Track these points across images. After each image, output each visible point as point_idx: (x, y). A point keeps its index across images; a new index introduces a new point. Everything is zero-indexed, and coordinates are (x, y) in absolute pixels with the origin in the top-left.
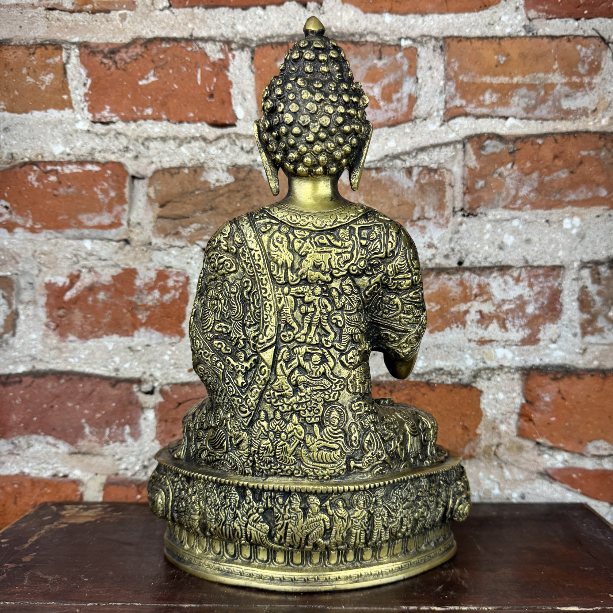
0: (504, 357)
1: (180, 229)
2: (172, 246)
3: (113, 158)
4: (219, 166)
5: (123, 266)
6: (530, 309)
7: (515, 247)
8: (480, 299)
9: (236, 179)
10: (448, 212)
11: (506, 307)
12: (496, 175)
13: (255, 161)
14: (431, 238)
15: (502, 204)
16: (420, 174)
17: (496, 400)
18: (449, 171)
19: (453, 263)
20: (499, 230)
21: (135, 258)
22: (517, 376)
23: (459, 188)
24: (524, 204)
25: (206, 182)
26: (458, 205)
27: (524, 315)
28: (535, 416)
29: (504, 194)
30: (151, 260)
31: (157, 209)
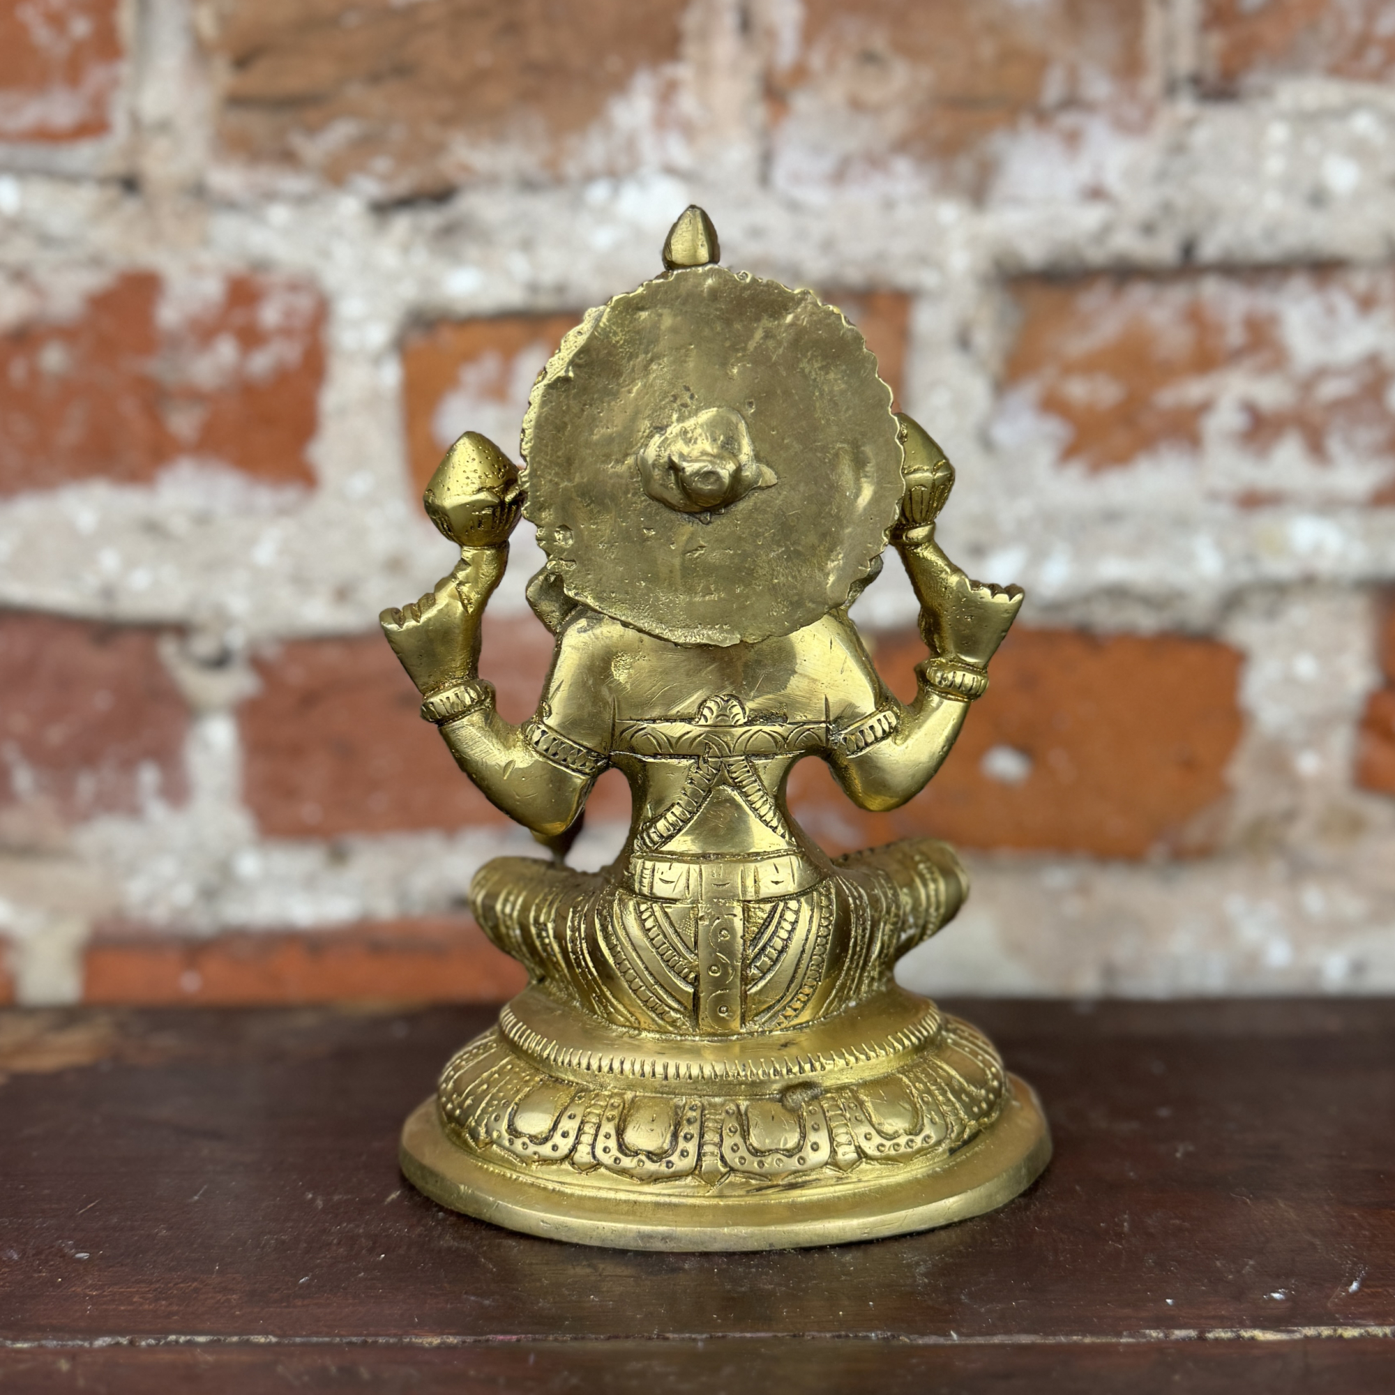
0: (1319, 548)
1: (299, 142)
2: (271, 196)
5: (119, 260)
7: (1359, 197)
8: (1248, 363)
10: (1151, 85)
11: (1331, 389)
14: (1098, 169)
15: (1323, 58)
17: (1293, 681)
19: (1164, 249)
20: (1311, 146)
21: (155, 237)
23: (1187, 8)
24: (1389, 61)
26: (1185, 61)
27: (1384, 415)
29: (1328, 28)
30: (205, 241)
31: (223, 76)
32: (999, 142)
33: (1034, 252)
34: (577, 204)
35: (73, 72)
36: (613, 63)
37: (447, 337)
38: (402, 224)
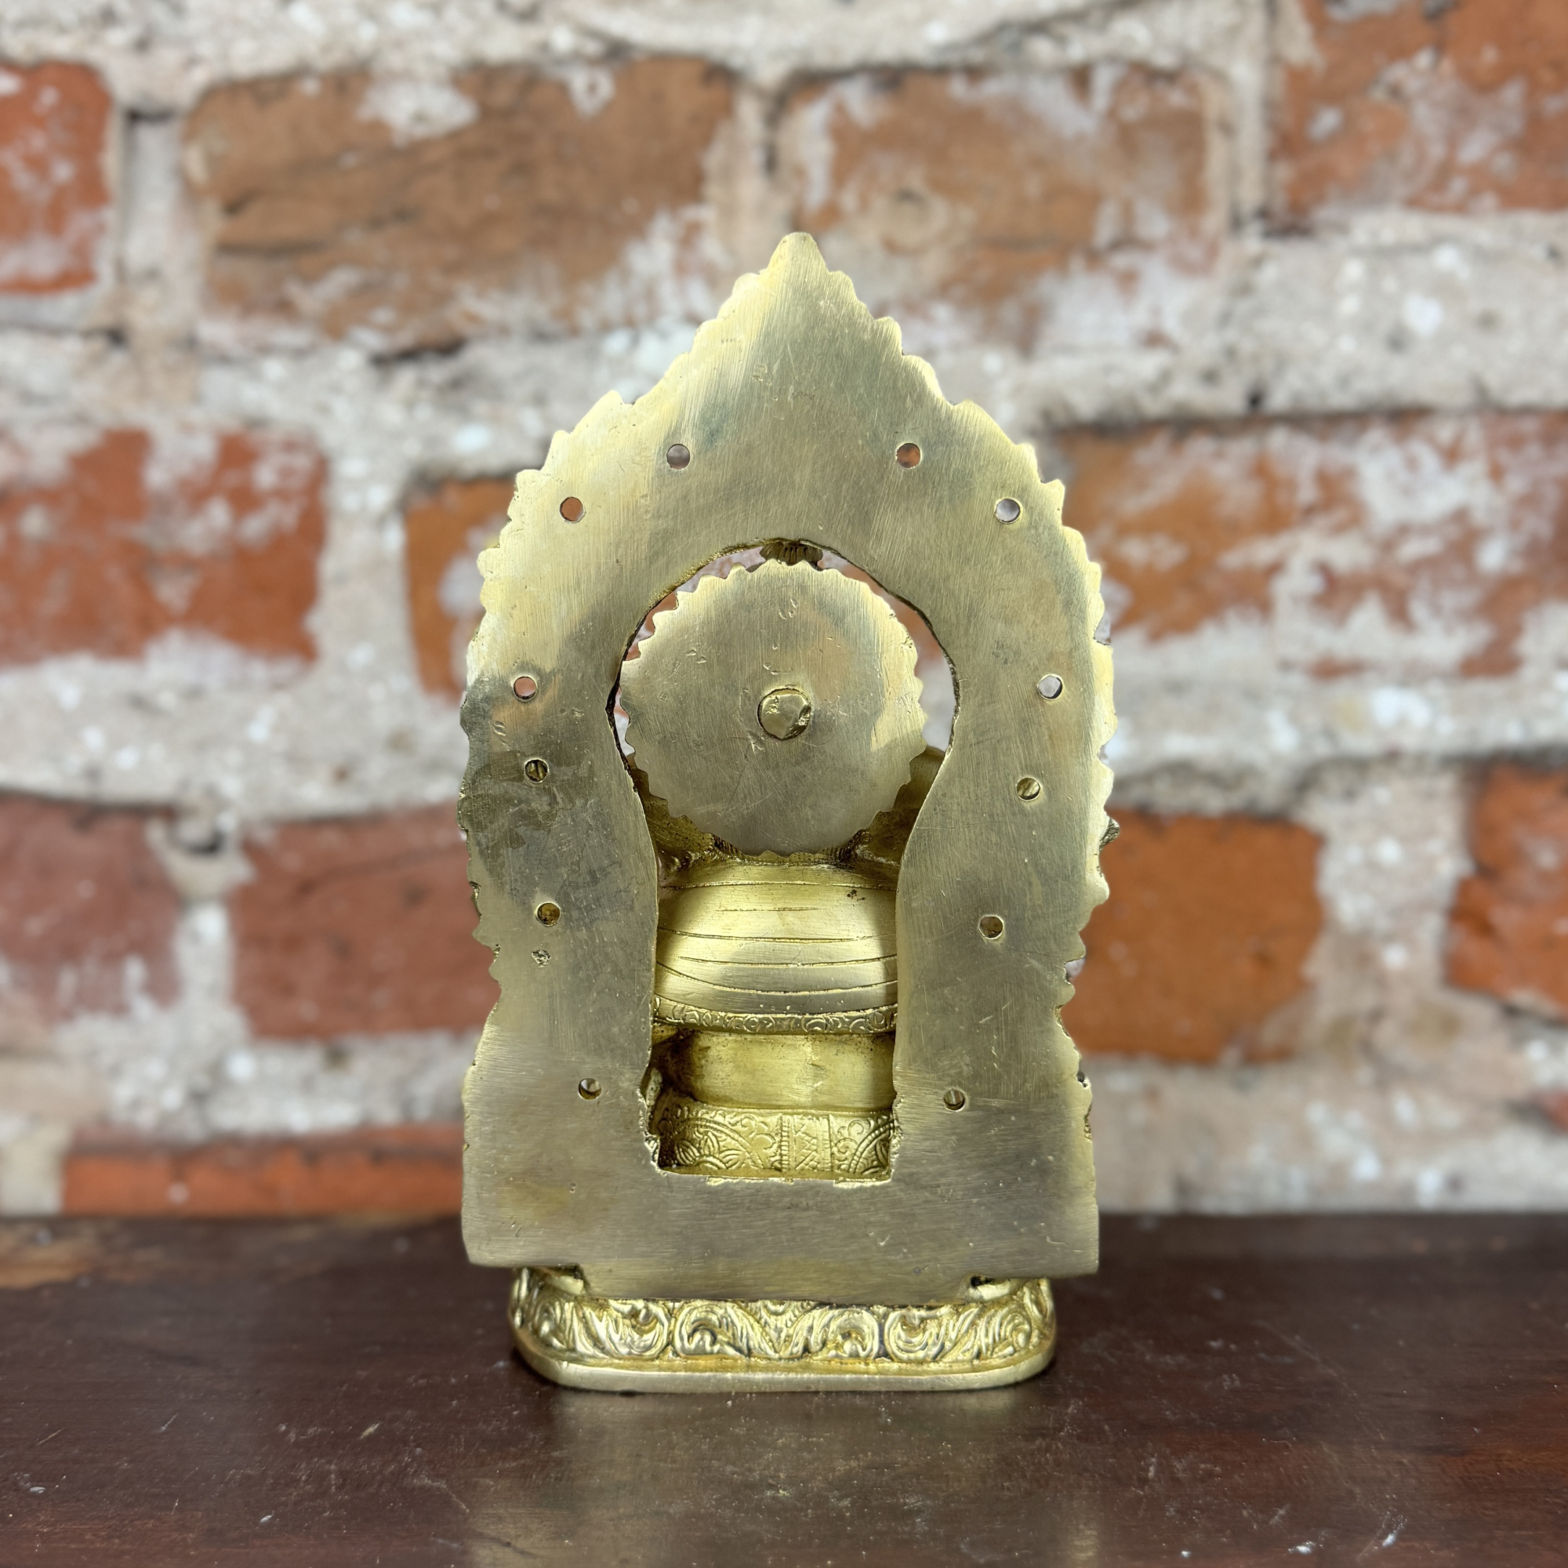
0: (1402, 722)
1: (294, 291)
2: (266, 350)
3: (62, 47)
4: (421, 68)
5: (105, 418)
6: (1494, 556)
7: (1443, 339)
8: (1322, 522)
9: (486, 113)
10: (1214, 221)
11: (1413, 549)
12: (1378, 95)
13: (545, 47)
14: (1156, 312)
15: (1401, 190)
16: (1120, 88)
17: (1373, 866)
18: (1220, 77)
19: (1230, 398)
20: (1390, 284)
21: (143, 393)
22: (1446, 783)
23: (1252, 136)
24: (1474, 192)
25: (379, 127)
26: (1251, 195)
27: (1473, 576)
28: (1506, 918)
29: (1407, 157)
30: (197, 398)
31: (214, 222)
32: (1047, 285)
33: (1086, 405)
34: (593, 355)
35: (55, 219)
36: (631, 206)
37: (453, 498)
38: (406, 377)
